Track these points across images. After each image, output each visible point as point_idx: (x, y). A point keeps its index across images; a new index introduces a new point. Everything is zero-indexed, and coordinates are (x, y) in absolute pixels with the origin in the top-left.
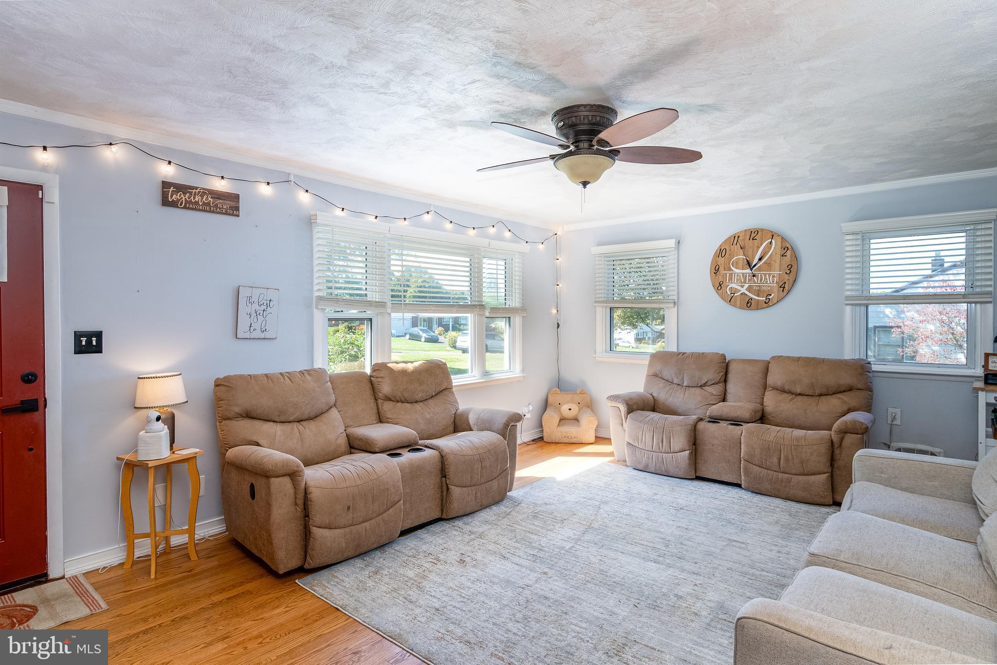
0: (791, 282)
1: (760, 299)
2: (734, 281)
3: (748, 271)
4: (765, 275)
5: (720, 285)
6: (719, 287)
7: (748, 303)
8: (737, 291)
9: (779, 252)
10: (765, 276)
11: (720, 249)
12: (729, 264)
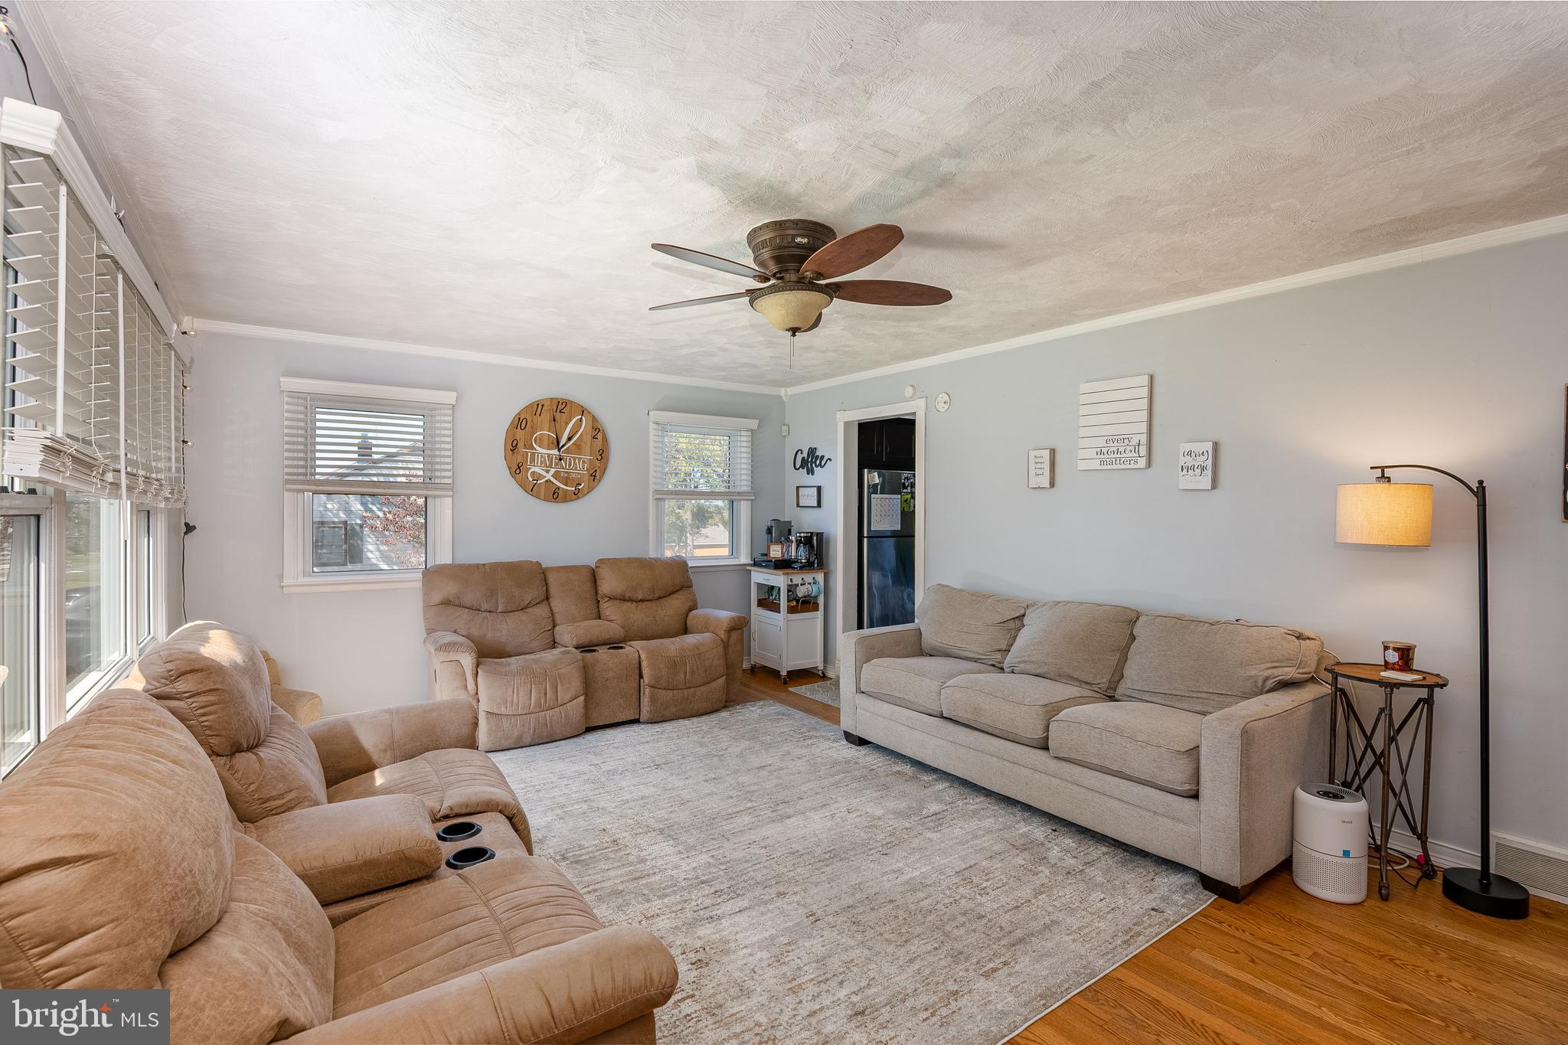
0: (602, 468)
1: (568, 488)
2: (537, 464)
3: (555, 452)
4: (575, 459)
5: (519, 468)
6: (517, 470)
7: (554, 493)
8: (541, 476)
9: (590, 432)
10: (575, 461)
11: (519, 419)
12: (531, 440)
